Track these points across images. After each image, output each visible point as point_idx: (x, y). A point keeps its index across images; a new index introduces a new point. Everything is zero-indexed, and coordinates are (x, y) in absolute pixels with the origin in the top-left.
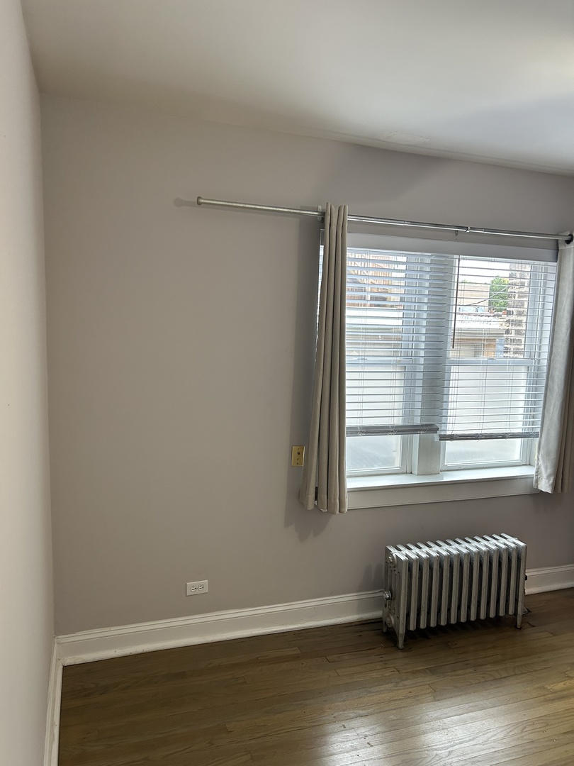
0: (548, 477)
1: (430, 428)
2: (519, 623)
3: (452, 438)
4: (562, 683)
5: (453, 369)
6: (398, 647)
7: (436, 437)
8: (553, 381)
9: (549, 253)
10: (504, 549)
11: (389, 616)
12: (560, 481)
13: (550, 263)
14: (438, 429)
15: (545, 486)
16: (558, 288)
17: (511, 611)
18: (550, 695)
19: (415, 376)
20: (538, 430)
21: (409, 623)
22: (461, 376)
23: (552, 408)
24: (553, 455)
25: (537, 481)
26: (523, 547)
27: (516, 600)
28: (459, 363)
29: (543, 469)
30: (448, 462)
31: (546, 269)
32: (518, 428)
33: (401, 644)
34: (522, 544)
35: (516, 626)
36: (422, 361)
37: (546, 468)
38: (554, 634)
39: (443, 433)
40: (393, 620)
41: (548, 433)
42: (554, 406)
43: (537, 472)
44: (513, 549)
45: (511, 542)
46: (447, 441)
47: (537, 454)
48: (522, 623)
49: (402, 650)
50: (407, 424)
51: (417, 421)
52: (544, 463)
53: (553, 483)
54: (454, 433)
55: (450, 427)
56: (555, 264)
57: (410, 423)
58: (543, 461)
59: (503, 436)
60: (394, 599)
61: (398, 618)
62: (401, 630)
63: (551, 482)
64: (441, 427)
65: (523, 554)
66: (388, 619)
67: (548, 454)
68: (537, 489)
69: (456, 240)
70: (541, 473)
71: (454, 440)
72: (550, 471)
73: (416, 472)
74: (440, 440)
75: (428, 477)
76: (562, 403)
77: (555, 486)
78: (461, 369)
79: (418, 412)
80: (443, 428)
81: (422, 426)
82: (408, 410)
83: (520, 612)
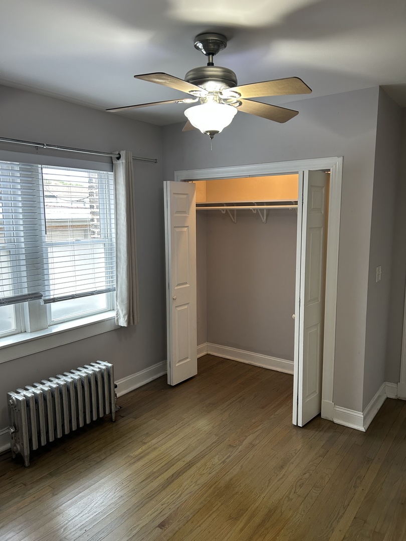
0: (124, 316)
1: (36, 296)
2: (113, 418)
3: (54, 300)
4: (140, 449)
5: (50, 250)
6: (25, 466)
7: (42, 302)
8: (120, 253)
9: (107, 165)
10: (98, 372)
11: (15, 445)
12: (132, 317)
13: (110, 173)
14: (42, 296)
15: (123, 323)
16: (116, 189)
17: (107, 412)
18: (133, 460)
19: (19, 257)
20: (115, 286)
21: (32, 446)
22: (55, 255)
23: (121, 270)
24: (126, 302)
25: (118, 320)
26: (111, 367)
27: (110, 403)
28: (52, 245)
29: (120, 311)
30: (55, 319)
31: (108, 176)
32: (102, 286)
33: (27, 463)
34: (110, 365)
35: (112, 421)
36: (23, 245)
37: (122, 310)
38: (136, 418)
39: (47, 298)
40: (18, 447)
41: (121, 288)
42: (123, 269)
43: (117, 314)
44: (104, 370)
45: (103, 365)
46: (52, 304)
47: (116, 302)
48: (116, 417)
49: (29, 467)
50: (17, 295)
51: (26, 292)
52: (120, 307)
53: (127, 320)
54: (55, 296)
55: (52, 293)
56: (112, 173)
57: (20, 294)
58: (120, 306)
59: (92, 294)
60: (18, 431)
61: (23, 444)
62: (26, 452)
63: (126, 319)
64: (45, 294)
65: (111, 372)
66: (15, 448)
67: (122, 301)
68: (118, 325)
69: (37, 153)
70: (119, 314)
71: (55, 302)
72: (125, 312)
73: (29, 330)
74: (45, 303)
75: (39, 332)
76: (127, 266)
77: (129, 322)
78: (55, 249)
79: (25, 285)
80: (47, 294)
81: (29, 295)
82: (17, 283)
83: (113, 410)
